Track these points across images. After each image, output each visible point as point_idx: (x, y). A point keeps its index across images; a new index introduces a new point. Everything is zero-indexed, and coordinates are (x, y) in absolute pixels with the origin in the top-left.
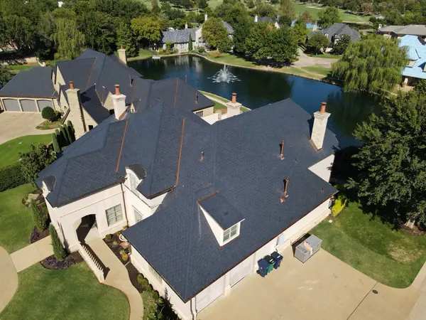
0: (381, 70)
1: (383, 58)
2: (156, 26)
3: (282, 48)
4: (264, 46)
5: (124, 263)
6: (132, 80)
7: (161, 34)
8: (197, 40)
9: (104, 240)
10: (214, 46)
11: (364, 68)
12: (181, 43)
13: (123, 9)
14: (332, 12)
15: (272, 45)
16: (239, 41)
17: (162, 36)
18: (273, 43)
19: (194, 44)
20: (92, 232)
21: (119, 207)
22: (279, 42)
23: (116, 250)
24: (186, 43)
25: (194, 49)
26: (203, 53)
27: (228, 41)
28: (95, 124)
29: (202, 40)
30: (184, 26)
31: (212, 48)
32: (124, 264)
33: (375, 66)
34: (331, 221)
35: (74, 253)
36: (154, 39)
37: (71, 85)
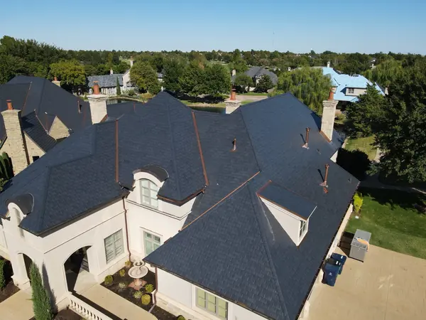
0: (315, 95)
1: (314, 85)
2: (80, 70)
3: (218, 84)
4: (199, 83)
5: (147, 308)
6: (80, 106)
7: (87, 79)
8: (125, 85)
9: (103, 284)
10: (145, 88)
11: (300, 95)
12: (108, 88)
13: (40, 54)
14: (241, 64)
15: (207, 82)
16: (171, 82)
17: (87, 81)
18: (208, 80)
19: (122, 89)
20: (82, 277)
21: (119, 234)
22: (213, 79)
23: (128, 294)
24: (114, 87)
25: (122, 93)
26: (134, 96)
27: (159, 83)
28: (41, 153)
29: (130, 84)
30: (109, 73)
31: (142, 91)
32: (148, 311)
33: (309, 92)
34: (357, 217)
35: (62, 311)
36: (79, 83)
37: (9, 105)
